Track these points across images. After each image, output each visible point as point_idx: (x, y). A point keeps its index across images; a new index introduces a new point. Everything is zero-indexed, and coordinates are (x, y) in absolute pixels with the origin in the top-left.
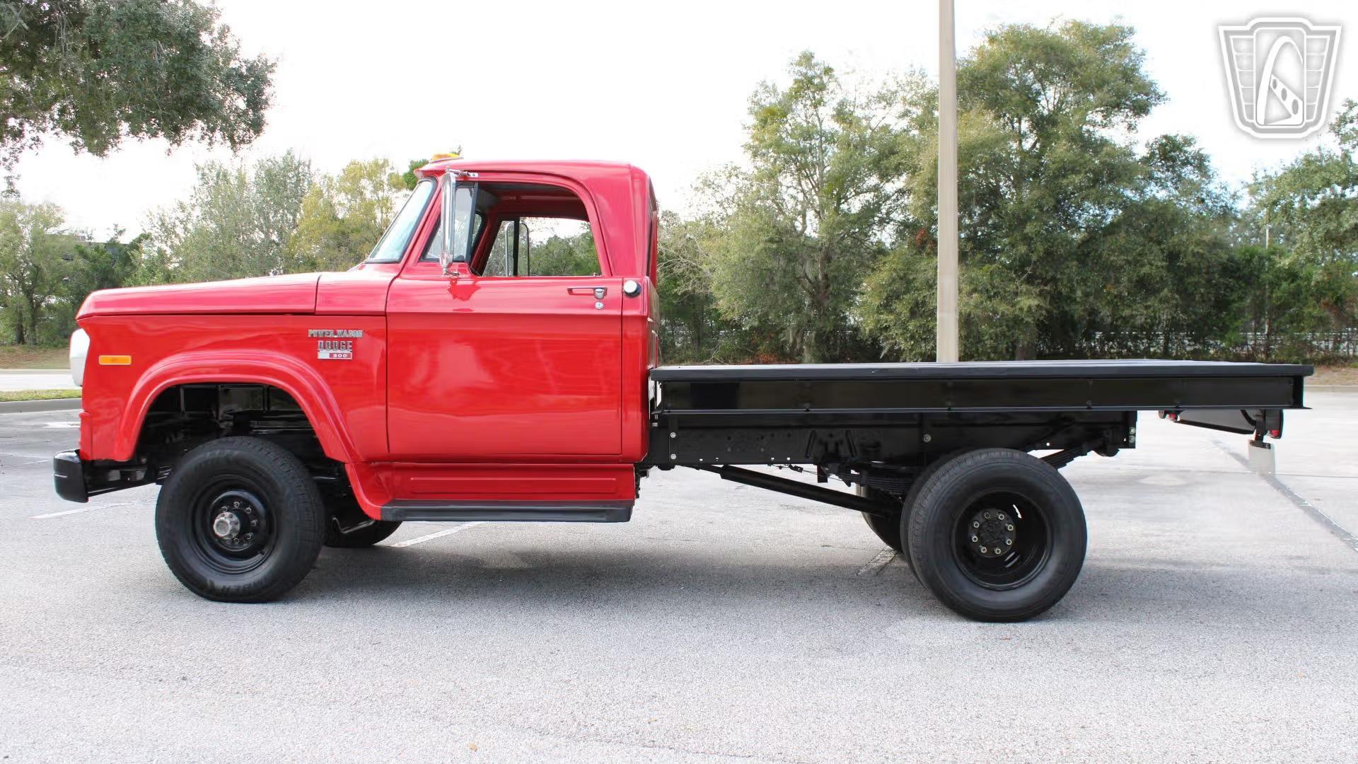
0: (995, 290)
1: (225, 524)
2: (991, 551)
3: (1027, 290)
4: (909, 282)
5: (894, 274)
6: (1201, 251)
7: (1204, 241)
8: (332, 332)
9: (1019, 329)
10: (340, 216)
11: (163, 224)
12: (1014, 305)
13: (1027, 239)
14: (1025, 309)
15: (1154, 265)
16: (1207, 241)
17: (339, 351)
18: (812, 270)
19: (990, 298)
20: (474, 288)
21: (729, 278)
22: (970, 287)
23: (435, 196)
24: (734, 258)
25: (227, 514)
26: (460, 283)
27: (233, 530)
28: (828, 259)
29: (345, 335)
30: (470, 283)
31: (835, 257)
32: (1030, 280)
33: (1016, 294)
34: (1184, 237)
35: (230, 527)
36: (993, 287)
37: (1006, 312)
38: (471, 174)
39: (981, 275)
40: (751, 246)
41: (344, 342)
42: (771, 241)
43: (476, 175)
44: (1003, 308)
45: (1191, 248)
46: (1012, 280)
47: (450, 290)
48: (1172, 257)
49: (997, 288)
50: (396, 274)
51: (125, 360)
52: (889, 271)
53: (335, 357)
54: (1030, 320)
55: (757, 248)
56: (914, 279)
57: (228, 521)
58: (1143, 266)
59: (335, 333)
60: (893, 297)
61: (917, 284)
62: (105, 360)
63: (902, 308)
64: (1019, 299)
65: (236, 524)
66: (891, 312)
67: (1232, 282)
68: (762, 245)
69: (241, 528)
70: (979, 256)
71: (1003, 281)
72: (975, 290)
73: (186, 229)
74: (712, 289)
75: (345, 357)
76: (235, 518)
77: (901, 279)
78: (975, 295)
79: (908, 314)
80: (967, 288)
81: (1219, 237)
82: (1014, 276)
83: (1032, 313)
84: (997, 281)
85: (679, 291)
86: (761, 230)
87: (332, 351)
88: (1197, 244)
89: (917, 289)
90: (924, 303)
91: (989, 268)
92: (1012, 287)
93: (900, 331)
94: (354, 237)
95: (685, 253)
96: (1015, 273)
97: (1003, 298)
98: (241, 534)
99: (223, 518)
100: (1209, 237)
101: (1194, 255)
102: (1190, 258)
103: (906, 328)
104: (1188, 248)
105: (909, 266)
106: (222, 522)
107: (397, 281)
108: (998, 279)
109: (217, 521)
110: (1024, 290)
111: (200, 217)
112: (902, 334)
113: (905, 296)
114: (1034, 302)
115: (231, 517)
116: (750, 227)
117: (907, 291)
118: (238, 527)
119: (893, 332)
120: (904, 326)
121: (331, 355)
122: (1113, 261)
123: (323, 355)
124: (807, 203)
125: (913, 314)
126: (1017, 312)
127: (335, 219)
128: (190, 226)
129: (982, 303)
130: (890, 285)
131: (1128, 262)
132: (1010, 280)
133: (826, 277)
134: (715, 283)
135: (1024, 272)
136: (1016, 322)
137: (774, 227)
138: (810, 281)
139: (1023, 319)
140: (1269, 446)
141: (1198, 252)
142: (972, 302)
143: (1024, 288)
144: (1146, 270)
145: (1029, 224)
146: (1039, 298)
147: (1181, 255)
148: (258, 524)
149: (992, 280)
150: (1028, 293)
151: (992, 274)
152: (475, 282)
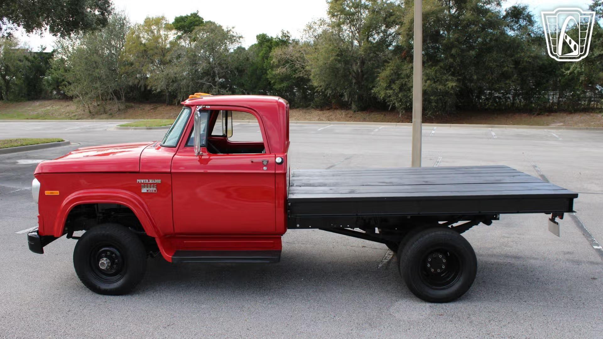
0: (437, 79)
1: (104, 263)
2: (436, 270)
3: (452, 79)
4: (399, 75)
5: (392, 72)
6: (530, 61)
7: (532, 56)
8: (147, 180)
9: (447, 97)
10: (143, 42)
11: (63, 47)
12: (445, 86)
13: (452, 56)
14: (450, 87)
15: (509, 67)
16: (533, 56)
17: (151, 189)
18: (355, 68)
19: (435, 82)
20: (209, 160)
21: (319, 72)
22: (427, 78)
23: (191, 117)
24: (321, 63)
25: (105, 259)
26: (203, 157)
27: (108, 266)
28: (363, 63)
29: (153, 182)
30: (207, 157)
31: (366, 62)
32: (453, 74)
33: (447, 80)
34: (522, 54)
35: (106, 265)
36: (436, 77)
37: (442, 89)
38: (207, 107)
39: (431, 72)
40: (329, 58)
41: (153, 185)
42: (338, 55)
43: (209, 107)
44: (440, 87)
45: (525, 59)
46: (445, 74)
47: (199, 161)
48: (517, 63)
49: (438, 78)
50: (174, 153)
51: (57, 193)
52: (390, 70)
53: (149, 191)
54: (452, 92)
55: (331, 59)
56: (401, 73)
57: (105, 262)
58: (505, 67)
59: (149, 181)
60: (392, 82)
61: (402, 76)
62: (47, 193)
63: (396, 87)
64: (448, 83)
65: (109, 263)
66: (391, 89)
67: (543, 74)
68: (333, 58)
69: (111, 264)
70: (430, 63)
71: (441, 74)
72: (428, 79)
73: (73, 48)
74: (311, 77)
75: (154, 191)
76: (108, 261)
77: (395, 73)
78: (428, 82)
79: (398, 90)
80: (425, 78)
81: (538, 54)
82: (446, 72)
83: (453, 89)
84: (438, 74)
85: (297, 76)
86: (333, 50)
87: (148, 189)
88: (528, 57)
89: (402, 78)
90: (405, 84)
91: (435, 68)
92: (445, 77)
93: (395, 98)
94: (150, 52)
95: (299, 59)
96: (446, 71)
97: (441, 83)
98: (111, 267)
99: (103, 261)
100: (534, 54)
101: (527, 62)
102: (525, 64)
103: (398, 96)
104: (524, 59)
105: (399, 68)
106: (102, 262)
107: (176, 156)
108: (439, 74)
109: (100, 262)
110: (450, 79)
111: (79, 44)
112: (396, 99)
113: (397, 82)
114: (454, 84)
115: (106, 260)
116: (328, 48)
117: (398, 79)
118: (110, 264)
119: (392, 98)
120: (397, 95)
121: (147, 191)
122: (491, 65)
123: (144, 190)
124: (354, 37)
125: (401, 89)
126: (447, 89)
127: (141, 43)
128: (75, 48)
129: (431, 85)
130: (390, 76)
131: (497, 65)
132: (444, 74)
133: (362, 71)
134: (313, 74)
135: (450, 70)
136: (446, 93)
137: (339, 48)
138: (355, 73)
139: (449, 92)
140: (557, 223)
141: (529, 61)
142: (427, 84)
143: (450, 78)
144: (506, 69)
145: (453, 49)
146: (456, 82)
147: (521, 62)
148: (118, 261)
149: (436, 74)
150: (452, 80)
151: (436, 71)
152: (210, 157)
